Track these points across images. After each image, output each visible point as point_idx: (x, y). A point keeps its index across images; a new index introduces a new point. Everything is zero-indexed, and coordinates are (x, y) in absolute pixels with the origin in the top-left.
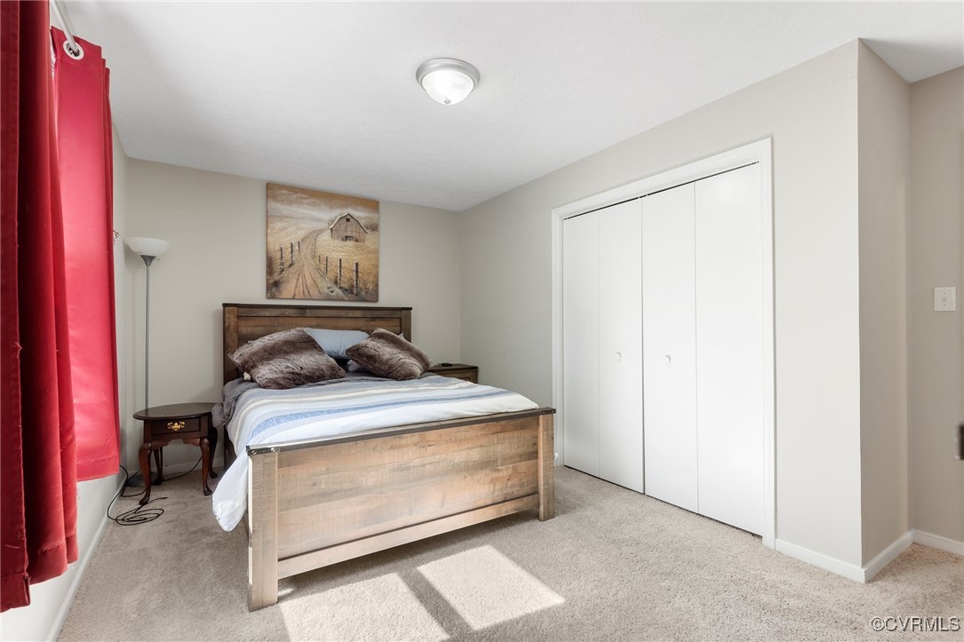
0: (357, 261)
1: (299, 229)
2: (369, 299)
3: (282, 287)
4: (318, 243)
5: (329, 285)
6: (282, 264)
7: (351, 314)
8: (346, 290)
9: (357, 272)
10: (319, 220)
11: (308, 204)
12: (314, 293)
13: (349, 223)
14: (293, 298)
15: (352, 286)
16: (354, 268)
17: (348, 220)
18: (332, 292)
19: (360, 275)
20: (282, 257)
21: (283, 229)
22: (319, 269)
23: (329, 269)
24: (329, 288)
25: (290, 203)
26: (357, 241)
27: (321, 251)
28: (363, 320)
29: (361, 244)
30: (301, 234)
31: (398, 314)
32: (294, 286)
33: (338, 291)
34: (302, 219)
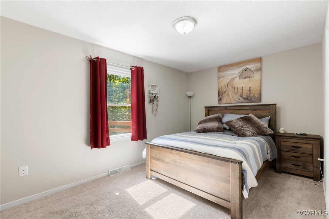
0: (250, 86)
1: (228, 79)
2: (256, 101)
3: (222, 100)
4: (234, 82)
5: (238, 97)
6: (222, 92)
7: (244, 108)
8: (245, 98)
9: (250, 90)
10: (235, 74)
11: (230, 69)
12: (233, 101)
13: (246, 71)
14: (226, 104)
15: (248, 97)
16: (249, 89)
17: (246, 70)
18: (239, 100)
19: (251, 91)
20: (222, 90)
21: (222, 80)
22: (234, 92)
23: (238, 91)
24: (238, 99)
25: (224, 71)
26: (250, 78)
27: (235, 85)
28: (250, 110)
29: (252, 78)
30: (228, 81)
31: (268, 107)
32: (226, 99)
33: (242, 99)
34: (228, 75)
